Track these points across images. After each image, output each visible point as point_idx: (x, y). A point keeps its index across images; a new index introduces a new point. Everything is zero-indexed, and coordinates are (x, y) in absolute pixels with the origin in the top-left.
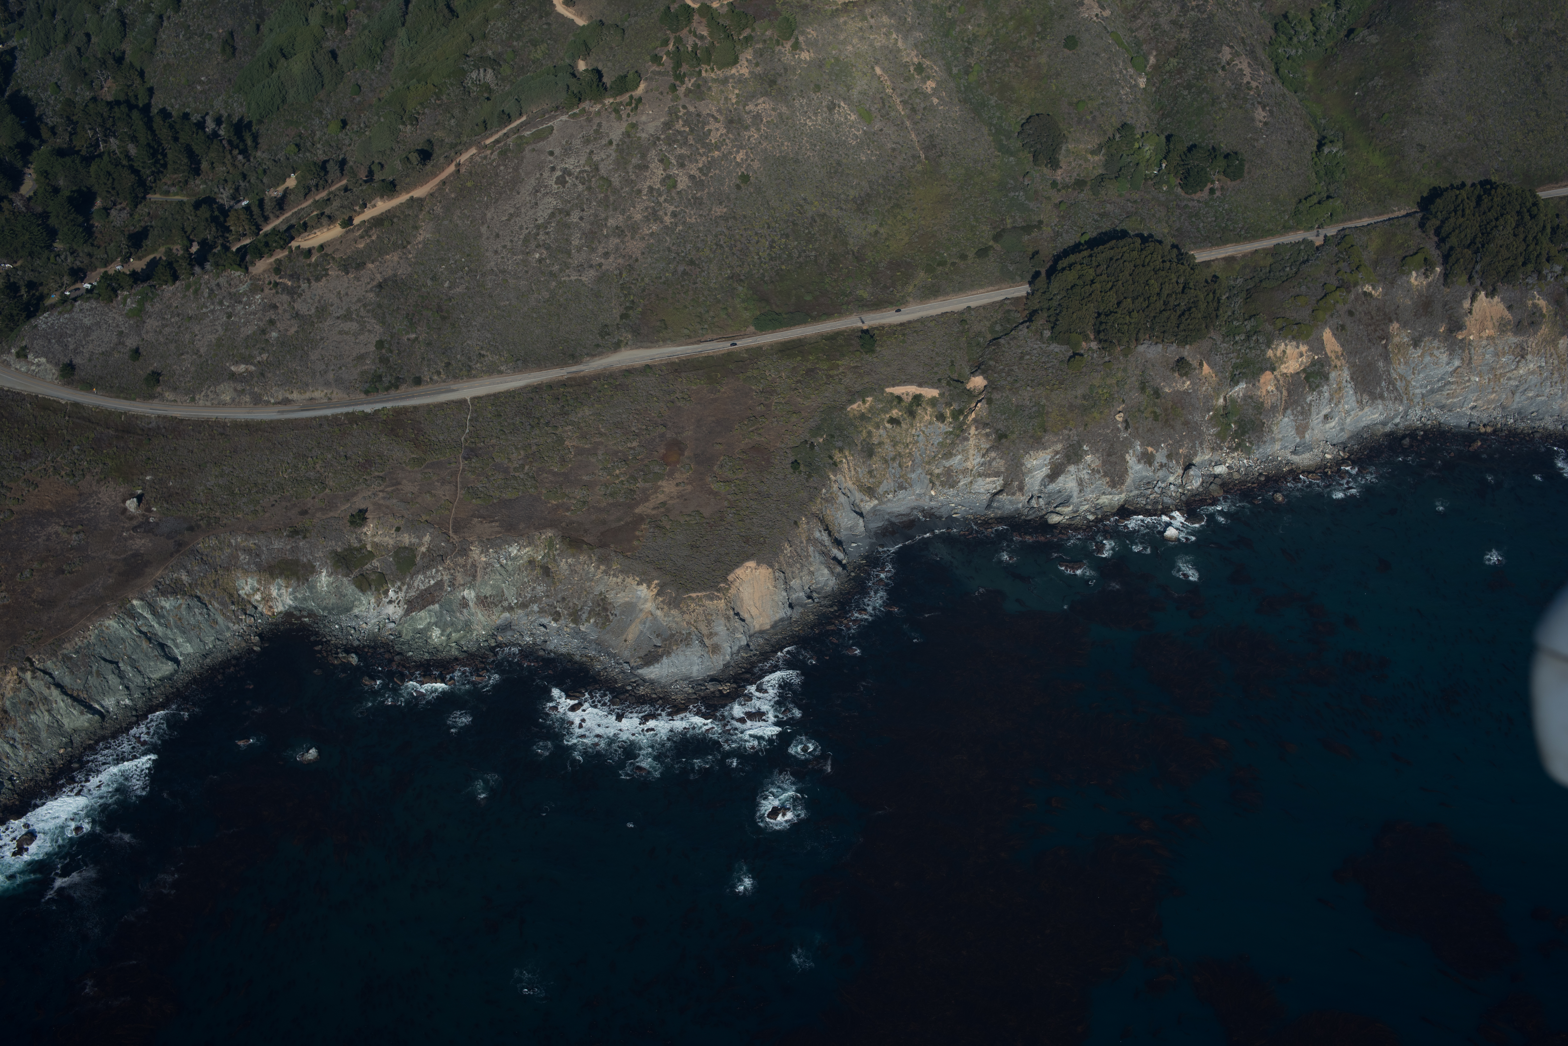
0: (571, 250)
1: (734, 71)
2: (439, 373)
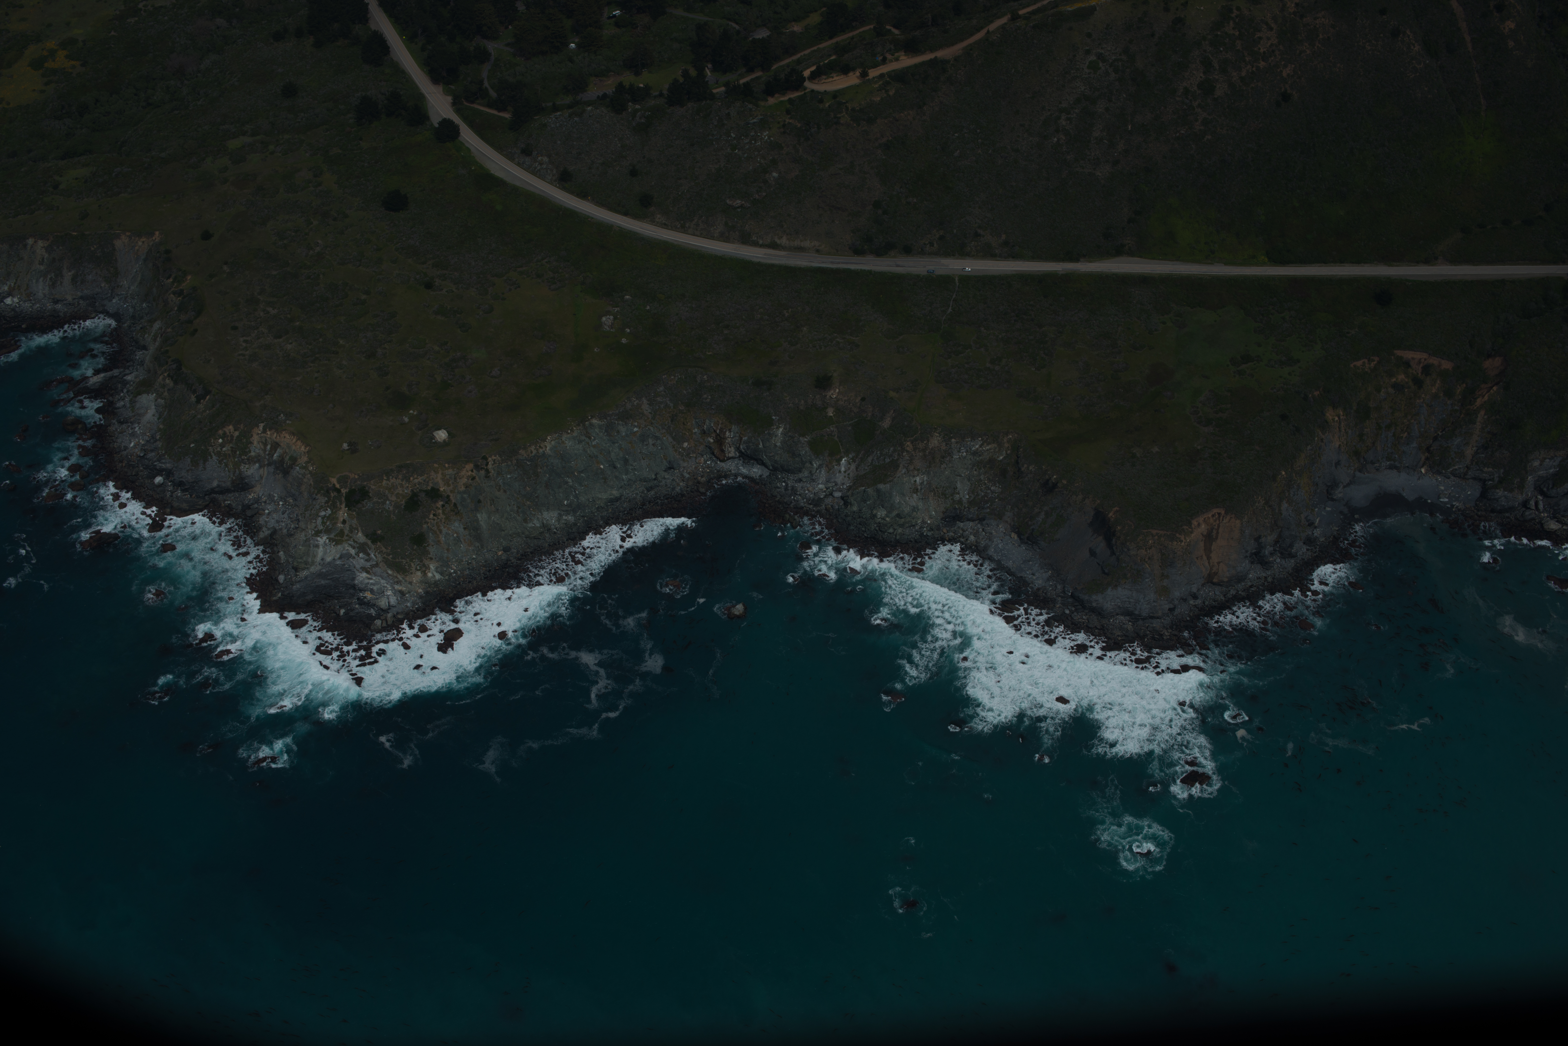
0: (1089, 141)
2: (932, 244)
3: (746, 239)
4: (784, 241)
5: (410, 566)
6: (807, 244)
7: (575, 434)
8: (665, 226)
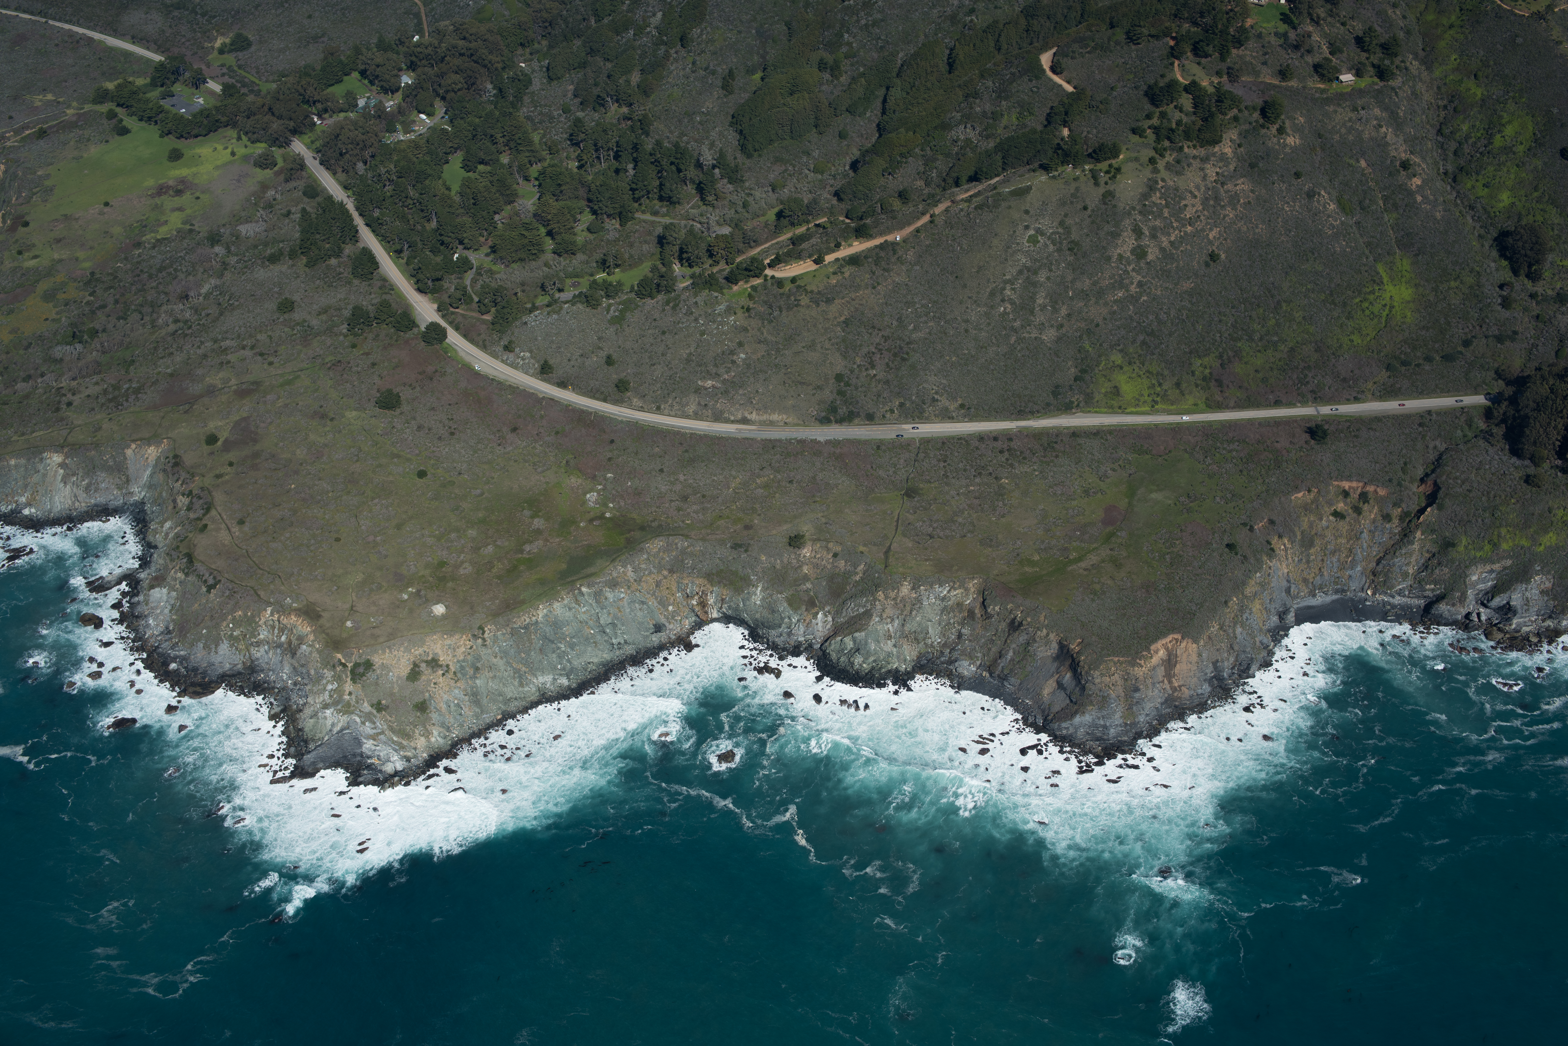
0: (1034, 308)
1: (1217, 149)
2: (892, 411)
3: (718, 417)
4: (754, 416)
5: (414, 732)
6: (775, 417)
7: (566, 602)
8: (641, 409)
